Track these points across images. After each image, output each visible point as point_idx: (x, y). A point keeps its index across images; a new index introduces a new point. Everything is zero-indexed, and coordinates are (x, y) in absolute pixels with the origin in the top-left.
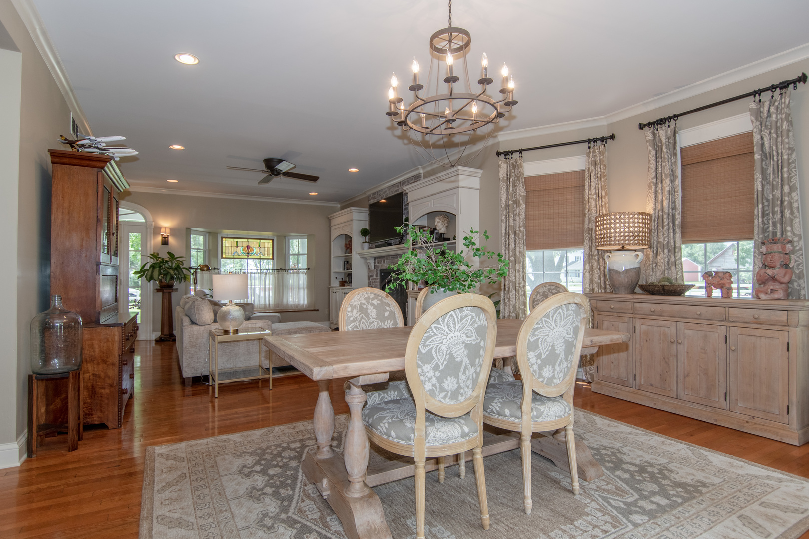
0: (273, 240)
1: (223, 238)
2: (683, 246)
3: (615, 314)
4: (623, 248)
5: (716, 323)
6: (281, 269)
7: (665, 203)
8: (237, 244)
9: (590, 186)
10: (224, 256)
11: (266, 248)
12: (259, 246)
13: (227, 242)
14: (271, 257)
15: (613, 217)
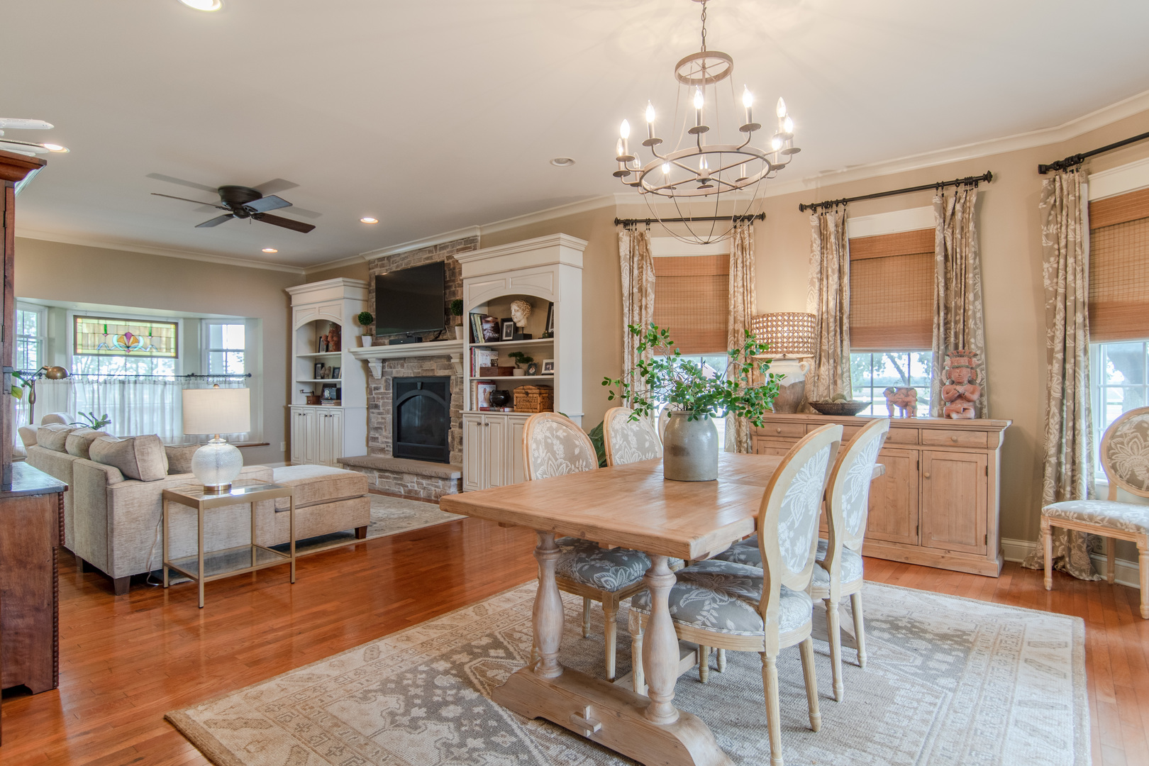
0: (176, 324)
1: (76, 317)
2: (852, 356)
3: (781, 439)
4: (784, 359)
5: (907, 447)
6: (193, 375)
7: (832, 304)
8: (106, 330)
9: (736, 276)
10: (79, 351)
11: (164, 339)
12: (150, 335)
13: (84, 326)
14: (173, 353)
15: (780, 318)
